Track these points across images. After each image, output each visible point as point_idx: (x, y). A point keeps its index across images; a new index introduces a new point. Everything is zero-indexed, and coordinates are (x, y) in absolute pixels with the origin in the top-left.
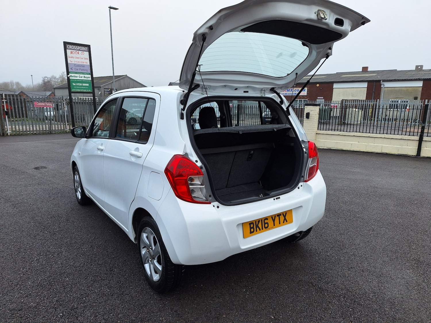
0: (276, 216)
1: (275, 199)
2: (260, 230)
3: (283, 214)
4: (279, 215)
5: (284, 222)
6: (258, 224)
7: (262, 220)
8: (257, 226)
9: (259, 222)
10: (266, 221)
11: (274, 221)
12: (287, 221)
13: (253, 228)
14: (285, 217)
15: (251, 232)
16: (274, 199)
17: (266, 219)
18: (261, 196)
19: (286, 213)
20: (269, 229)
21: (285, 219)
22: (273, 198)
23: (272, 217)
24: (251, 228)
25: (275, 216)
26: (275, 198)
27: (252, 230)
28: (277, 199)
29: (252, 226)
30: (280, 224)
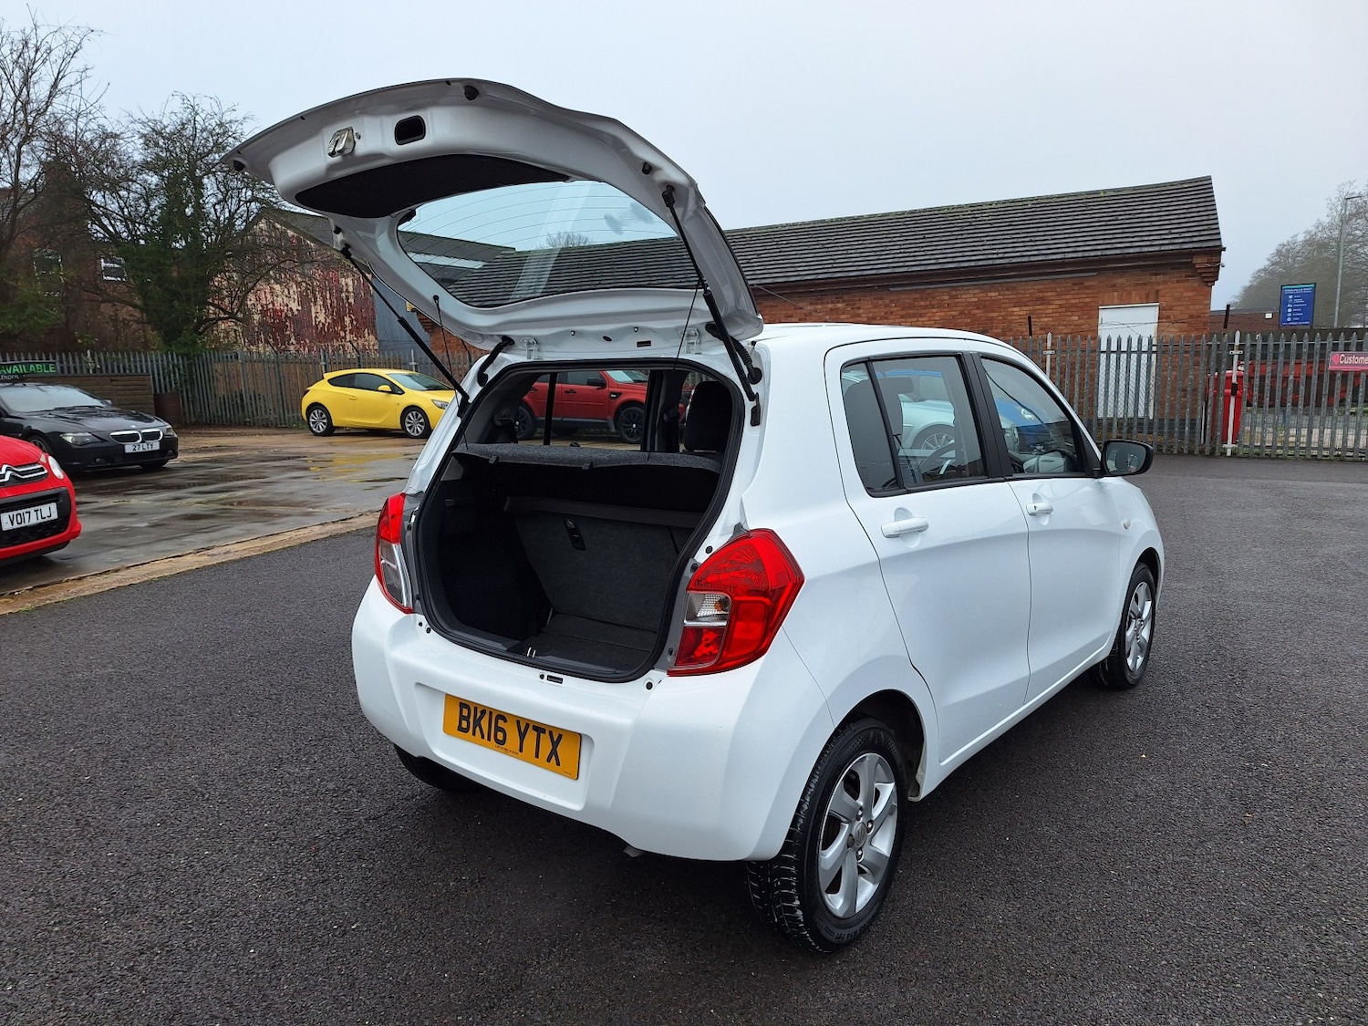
0: (531, 727)
1: (546, 677)
2: (483, 737)
3: (551, 733)
4: (540, 729)
5: (549, 760)
6: (481, 718)
7: (491, 713)
8: (477, 723)
9: (483, 712)
10: (501, 724)
11: (522, 736)
12: (558, 764)
13: (467, 719)
14: (555, 744)
15: (460, 729)
16: (542, 677)
17: (502, 716)
18: (531, 653)
19: (560, 736)
20: (506, 751)
21: (554, 752)
22: (540, 672)
23: (518, 722)
24: (462, 718)
25: (527, 725)
26: (547, 673)
27: (464, 724)
28: (550, 678)
29: (465, 712)
30: (537, 756)
